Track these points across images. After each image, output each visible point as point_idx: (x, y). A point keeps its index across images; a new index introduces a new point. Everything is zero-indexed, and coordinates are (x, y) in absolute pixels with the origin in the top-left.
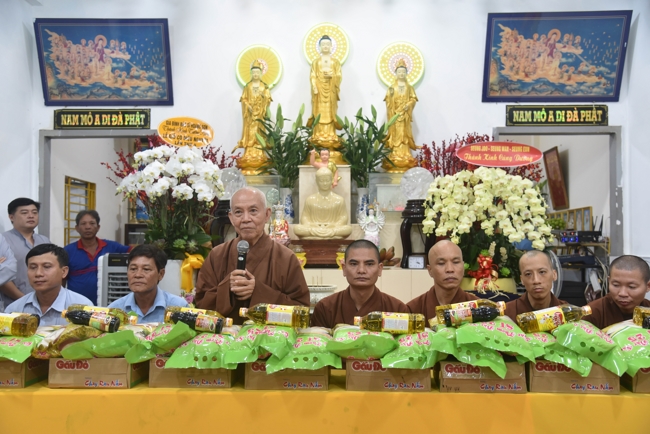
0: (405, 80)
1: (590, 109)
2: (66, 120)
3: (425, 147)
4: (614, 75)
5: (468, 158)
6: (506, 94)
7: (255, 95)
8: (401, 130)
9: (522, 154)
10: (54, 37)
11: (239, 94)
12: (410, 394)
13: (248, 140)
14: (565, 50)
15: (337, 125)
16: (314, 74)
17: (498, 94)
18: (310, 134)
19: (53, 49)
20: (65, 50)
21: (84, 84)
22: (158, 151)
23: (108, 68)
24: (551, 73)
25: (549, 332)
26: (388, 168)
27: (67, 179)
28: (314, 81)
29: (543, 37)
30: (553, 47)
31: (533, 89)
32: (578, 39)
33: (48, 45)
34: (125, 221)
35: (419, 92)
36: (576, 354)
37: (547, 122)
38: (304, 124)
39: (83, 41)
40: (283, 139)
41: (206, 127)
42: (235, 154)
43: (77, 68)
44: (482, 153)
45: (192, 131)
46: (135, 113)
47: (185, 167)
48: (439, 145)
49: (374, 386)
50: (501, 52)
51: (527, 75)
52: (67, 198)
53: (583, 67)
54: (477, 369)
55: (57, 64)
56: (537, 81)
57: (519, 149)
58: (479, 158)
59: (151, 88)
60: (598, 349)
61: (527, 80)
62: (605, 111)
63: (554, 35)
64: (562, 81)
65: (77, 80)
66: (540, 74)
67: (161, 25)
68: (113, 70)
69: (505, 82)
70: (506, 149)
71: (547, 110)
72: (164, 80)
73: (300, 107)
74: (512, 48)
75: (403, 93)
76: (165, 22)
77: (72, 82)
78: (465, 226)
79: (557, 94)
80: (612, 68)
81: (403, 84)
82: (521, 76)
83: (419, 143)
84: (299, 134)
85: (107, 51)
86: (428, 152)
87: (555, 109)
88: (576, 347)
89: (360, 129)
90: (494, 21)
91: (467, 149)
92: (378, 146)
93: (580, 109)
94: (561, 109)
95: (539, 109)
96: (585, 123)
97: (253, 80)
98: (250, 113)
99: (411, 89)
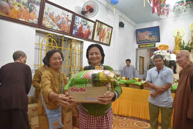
2: (140, 46)
7: (178, 39)
10: (139, 32)
11: (174, 39)
13: (176, 48)
16: (192, 33)
18: (191, 46)
19: (139, 34)
21: (143, 40)
22: (158, 51)
23: (148, 36)
27: (140, 56)
28: (192, 34)
33: (138, 34)
34: (149, 64)
38: (190, 44)
39: (144, 32)
40: (184, 47)
41: (167, 46)
42: (173, 51)
43: (142, 37)
45: (165, 47)
46: (152, 44)
47: (164, 54)
52: (140, 60)
55: (139, 37)
59: (156, 39)
65: (142, 39)
68: (149, 37)
72: (158, 37)
73: (189, 40)
76: (158, 27)
77: (141, 40)
84: (188, 46)
85: (148, 33)
97: (178, 36)
98: (177, 42)
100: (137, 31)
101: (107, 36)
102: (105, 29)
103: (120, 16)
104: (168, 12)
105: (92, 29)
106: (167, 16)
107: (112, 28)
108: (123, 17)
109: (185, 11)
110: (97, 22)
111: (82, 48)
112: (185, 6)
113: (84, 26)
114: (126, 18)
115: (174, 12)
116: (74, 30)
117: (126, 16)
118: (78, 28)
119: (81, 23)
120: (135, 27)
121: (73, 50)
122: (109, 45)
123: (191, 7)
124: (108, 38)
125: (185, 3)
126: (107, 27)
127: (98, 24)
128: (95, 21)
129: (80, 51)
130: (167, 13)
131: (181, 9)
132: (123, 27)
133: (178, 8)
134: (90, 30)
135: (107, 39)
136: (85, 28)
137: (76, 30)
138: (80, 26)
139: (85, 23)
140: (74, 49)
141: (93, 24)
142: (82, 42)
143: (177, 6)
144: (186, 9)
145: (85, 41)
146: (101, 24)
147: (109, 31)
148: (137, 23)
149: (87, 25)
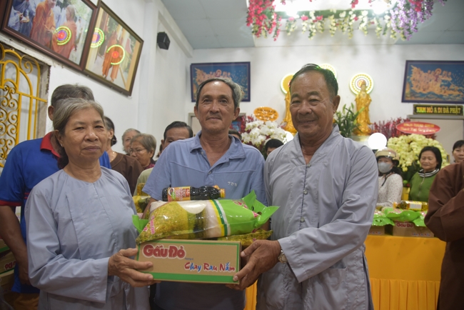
0: (365, 91)
1: (454, 107)
3: (375, 124)
6: (413, 99)
9: (430, 128)
10: (198, 71)
12: (425, 239)
13: (288, 119)
14: (443, 79)
17: (409, 99)
19: (198, 76)
20: (202, 77)
24: (436, 89)
26: (356, 134)
29: (433, 72)
30: (437, 77)
31: (427, 97)
32: (450, 73)
33: (195, 75)
35: (372, 97)
37: (433, 113)
39: (211, 73)
44: (410, 127)
48: (382, 123)
50: (412, 78)
51: (424, 90)
53: (452, 87)
56: (429, 93)
57: (429, 126)
58: (408, 129)
61: (424, 92)
62: (461, 108)
63: (438, 71)
64: (441, 93)
66: (430, 90)
67: (247, 65)
69: (413, 93)
70: (422, 126)
71: (434, 107)
72: (247, 90)
74: (417, 77)
75: (365, 97)
76: (249, 63)
78: (409, 162)
79: (438, 100)
81: (364, 93)
82: (421, 90)
83: (372, 121)
86: (376, 126)
87: (437, 107)
89: (346, 114)
90: (409, 64)
91: (402, 125)
92: (355, 122)
93: (449, 107)
94: (440, 107)
95: (429, 106)
96: (452, 114)
99: (368, 95)
100: (194, 68)
101: (127, 65)
102: (122, 39)
103: (161, 18)
104: (277, 29)
105: (82, 28)
106: (275, 40)
107: (141, 41)
108: (167, 21)
109: (311, 35)
110: (102, 10)
111: (44, 89)
112: (312, 24)
113: (56, 9)
114: (174, 26)
115: (289, 34)
116: (13, 11)
117: (175, 19)
118: (34, 10)
120: (188, 55)
121: (7, 89)
122: (127, 93)
124: (127, 70)
126: (127, 34)
127: (104, 17)
128: (96, 3)
129: (34, 101)
130: (276, 32)
131: (304, 29)
132: (167, 48)
133: (296, 28)
134: (78, 31)
135: (124, 74)
136: (59, 16)
137: (25, 15)
138: (43, 4)
140: (11, 85)
141: (89, 10)
142: (43, 68)
143: (295, 21)
144: (315, 31)
145: (57, 66)
146: (113, 20)
147: (133, 50)
148: (194, 48)
149: (68, 9)
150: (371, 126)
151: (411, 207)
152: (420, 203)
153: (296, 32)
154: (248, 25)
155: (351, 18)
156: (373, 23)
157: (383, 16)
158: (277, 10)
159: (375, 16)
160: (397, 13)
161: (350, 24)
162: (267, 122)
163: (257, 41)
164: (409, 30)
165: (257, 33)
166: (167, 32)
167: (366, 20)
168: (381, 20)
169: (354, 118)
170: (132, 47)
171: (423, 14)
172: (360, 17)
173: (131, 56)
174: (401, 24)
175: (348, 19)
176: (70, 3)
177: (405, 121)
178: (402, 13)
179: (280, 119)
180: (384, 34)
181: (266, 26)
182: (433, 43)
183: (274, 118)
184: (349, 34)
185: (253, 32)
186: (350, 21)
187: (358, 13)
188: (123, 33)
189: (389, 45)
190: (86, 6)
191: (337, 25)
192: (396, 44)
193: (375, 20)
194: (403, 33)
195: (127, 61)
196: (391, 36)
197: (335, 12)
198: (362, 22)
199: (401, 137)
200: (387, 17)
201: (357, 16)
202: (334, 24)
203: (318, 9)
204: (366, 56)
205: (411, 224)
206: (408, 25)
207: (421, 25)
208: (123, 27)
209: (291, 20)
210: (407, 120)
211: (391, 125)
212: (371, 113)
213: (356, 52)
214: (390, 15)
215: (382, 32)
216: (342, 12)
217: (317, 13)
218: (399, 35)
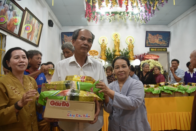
0: (132, 43)
1: (164, 48)
4: (168, 43)
5: (146, 57)
6: (149, 45)
7: (104, 46)
8: (131, 52)
9: (156, 57)
10: (65, 36)
13: (102, 54)
14: (159, 38)
15: (119, 51)
17: (148, 46)
20: (66, 38)
24: (157, 42)
25: (176, 87)
26: (129, 60)
28: (115, 43)
29: (156, 36)
30: (157, 37)
31: (154, 45)
32: (162, 36)
33: (63, 37)
35: (134, 45)
36: (182, 90)
37: (157, 51)
39: (70, 36)
41: (97, 52)
43: (68, 41)
44: (149, 57)
45: (95, 53)
48: (138, 55)
49: (150, 97)
50: (148, 38)
51: (153, 42)
53: (163, 41)
54: (167, 93)
55: (65, 40)
56: (155, 43)
58: (148, 57)
60: (185, 89)
61: (153, 43)
62: (166, 49)
63: (158, 35)
64: (159, 43)
66: (155, 42)
69: (149, 43)
70: (153, 56)
71: (157, 48)
73: (113, 48)
74: (150, 37)
75: (131, 45)
79: (158, 46)
80: (167, 41)
81: (131, 43)
82: (152, 42)
83: (135, 55)
86: (136, 56)
87: (158, 48)
88: (182, 89)
89: (125, 52)
90: (147, 32)
91: (146, 56)
92: (128, 55)
93: (162, 48)
94: (159, 48)
95: (155, 48)
96: (163, 51)
97: (103, 43)
98: (103, 49)
99: (133, 44)
100: (63, 34)
101: (37, 34)
102: (35, 23)
103: (49, 14)
104: (97, 19)
106: (96, 23)
107: (42, 24)
108: (52, 15)
109: (110, 21)
110: (27, 12)
112: (111, 17)
113: (9, 12)
114: (54, 17)
115: (102, 21)
117: (55, 14)
119: (4, 4)
120: (60, 29)
123: (115, 19)
124: (37, 36)
125: (111, 15)
126: (37, 21)
127: (27, 15)
128: (24, 9)
131: (107, 19)
132: (52, 26)
133: (104, 18)
134: (17, 21)
135: (36, 38)
136: (10, 15)
138: (3, 10)
139: (11, 8)
141: (22, 12)
142: (3, 36)
143: (104, 15)
144: (112, 20)
145: (9, 35)
146: (31, 15)
147: (39, 28)
148: (63, 25)
149: (13, 12)
150: (134, 56)
151: (151, 87)
152: (154, 85)
153: (104, 20)
154: (85, 17)
155: (125, 15)
156: (133, 17)
157: (137, 14)
158: (97, 11)
159: (134, 14)
160: (142, 13)
161: (125, 17)
162: (94, 56)
163: (89, 23)
164: (147, 20)
165: (89, 20)
166: (52, 20)
167: (131, 16)
168: (136, 15)
169: (128, 53)
170: (39, 26)
171: (151, 14)
172: (129, 15)
173: (38, 30)
174: (144, 18)
175: (124, 15)
176: (14, 9)
177: (147, 54)
178: (144, 14)
179: (99, 55)
180: (138, 21)
181: (92, 18)
182: (155, 25)
183: (97, 54)
184: (125, 21)
185: (87, 20)
186: (125, 16)
187: (128, 13)
188: (35, 21)
189: (140, 25)
190: (21, 10)
191: (120, 17)
192: (142, 25)
193: (134, 16)
194: (145, 21)
195: (37, 33)
196: (140, 22)
197: (119, 12)
198: (130, 16)
199: (146, 60)
200: (139, 15)
201: (127, 14)
202: (119, 17)
203: (113, 11)
204: (131, 29)
205: (151, 93)
206: (146, 18)
207: (151, 18)
208: (35, 18)
209: (102, 15)
210: (148, 54)
211: (142, 56)
212: (134, 51)
213: (127, 28)
214: (139, 14)
215: (137, 20)
216: (122, 12)
217: (112, 13)
218: (143, 21)
